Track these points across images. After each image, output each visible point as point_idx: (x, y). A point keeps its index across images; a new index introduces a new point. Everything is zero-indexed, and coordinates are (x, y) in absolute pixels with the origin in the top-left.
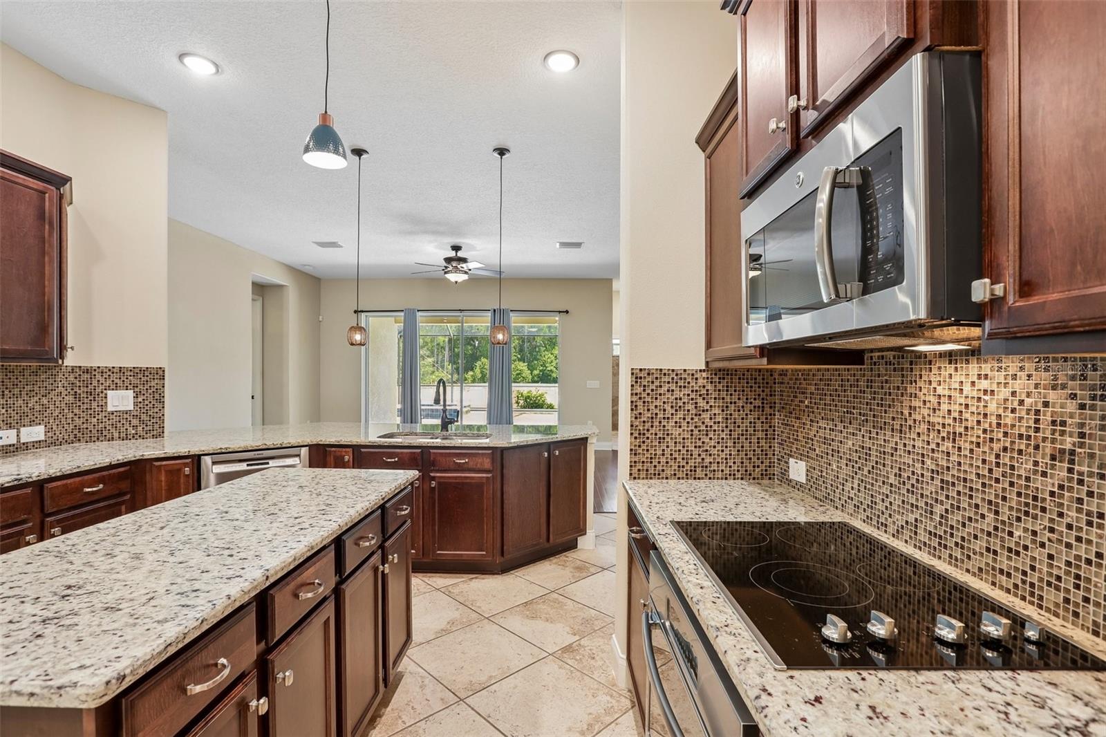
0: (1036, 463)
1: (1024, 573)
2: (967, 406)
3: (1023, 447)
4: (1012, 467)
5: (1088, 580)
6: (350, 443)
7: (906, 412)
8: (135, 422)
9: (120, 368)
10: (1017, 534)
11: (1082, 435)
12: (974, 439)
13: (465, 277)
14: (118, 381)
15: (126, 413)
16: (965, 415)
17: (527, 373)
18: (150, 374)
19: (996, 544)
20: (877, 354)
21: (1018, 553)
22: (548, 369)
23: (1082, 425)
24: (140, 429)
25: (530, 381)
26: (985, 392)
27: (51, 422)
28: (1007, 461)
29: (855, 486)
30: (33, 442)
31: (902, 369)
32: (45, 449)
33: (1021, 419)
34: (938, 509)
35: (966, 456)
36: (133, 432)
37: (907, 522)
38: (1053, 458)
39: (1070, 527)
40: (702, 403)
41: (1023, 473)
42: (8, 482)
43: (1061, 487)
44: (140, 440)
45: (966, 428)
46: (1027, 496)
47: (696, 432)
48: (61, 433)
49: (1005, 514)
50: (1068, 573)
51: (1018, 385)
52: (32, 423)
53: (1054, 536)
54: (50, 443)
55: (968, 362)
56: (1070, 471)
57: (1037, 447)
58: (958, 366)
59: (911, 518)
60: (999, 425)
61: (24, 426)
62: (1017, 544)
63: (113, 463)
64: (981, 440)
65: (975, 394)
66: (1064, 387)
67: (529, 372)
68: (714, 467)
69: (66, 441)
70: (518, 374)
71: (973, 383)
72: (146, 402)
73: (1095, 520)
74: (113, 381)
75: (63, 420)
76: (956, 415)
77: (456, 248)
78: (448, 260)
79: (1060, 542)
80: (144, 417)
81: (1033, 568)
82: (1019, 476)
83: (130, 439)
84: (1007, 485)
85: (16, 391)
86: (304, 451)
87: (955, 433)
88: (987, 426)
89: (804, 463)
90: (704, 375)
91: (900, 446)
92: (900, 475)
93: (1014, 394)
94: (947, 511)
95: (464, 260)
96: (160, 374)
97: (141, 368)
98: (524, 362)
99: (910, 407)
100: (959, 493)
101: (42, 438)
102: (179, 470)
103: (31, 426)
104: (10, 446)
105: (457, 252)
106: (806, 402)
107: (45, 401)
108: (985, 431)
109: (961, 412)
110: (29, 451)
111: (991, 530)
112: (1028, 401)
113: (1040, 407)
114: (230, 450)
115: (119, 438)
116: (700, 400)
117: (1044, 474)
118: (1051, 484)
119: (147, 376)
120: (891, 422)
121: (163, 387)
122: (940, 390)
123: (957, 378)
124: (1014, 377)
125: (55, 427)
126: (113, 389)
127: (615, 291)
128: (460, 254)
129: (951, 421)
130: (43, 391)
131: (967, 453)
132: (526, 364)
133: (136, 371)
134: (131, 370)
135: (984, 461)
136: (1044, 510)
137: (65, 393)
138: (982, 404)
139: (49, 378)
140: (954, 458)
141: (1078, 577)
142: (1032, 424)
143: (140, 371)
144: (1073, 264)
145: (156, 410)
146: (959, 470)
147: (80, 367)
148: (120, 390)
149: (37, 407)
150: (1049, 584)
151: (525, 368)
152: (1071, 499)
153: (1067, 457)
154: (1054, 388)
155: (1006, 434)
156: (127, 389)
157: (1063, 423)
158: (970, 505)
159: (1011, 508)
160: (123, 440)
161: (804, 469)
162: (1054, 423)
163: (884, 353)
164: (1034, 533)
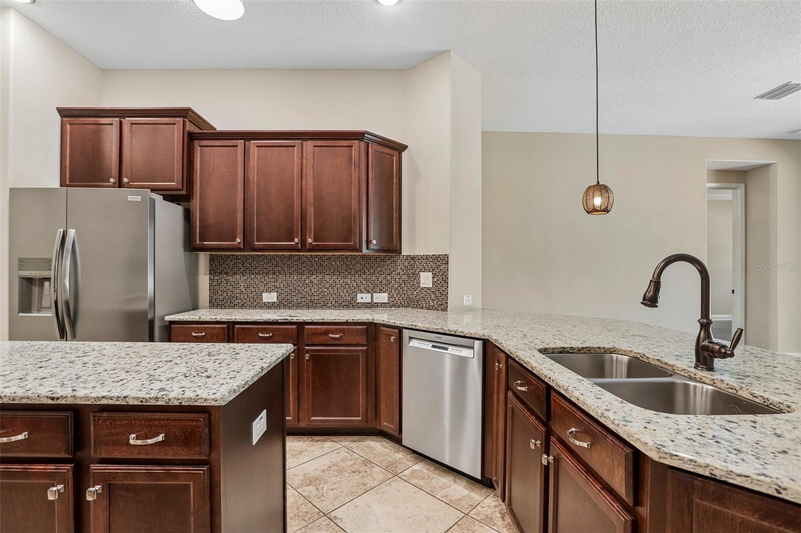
27: (392, 291)
30: (381, 303)
32: (388, 308)
42: (281, 320)
48: (399, 300)
52: (380, 291)
54: (390, 305)
61: (376, 292)
63: (349, 321)
69: (403, 305)
75: (401, 291)
85: (372, 271)
101: (386, 301)
103: (380, 293)
104: (368, 303)
107: (389, 278)
110: (379, 308)
114: (418, 328)
125: (395, 295)
130: (388, 271)
137: (402, 273)
139: (392, 263)
147: (410, 256)
149: (384, 281)
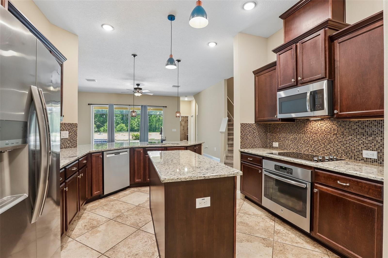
0: (331, 136)
1: (329, 152)
2: (318, 128)
3: (329, 134)
4: (327, 137)
5: (339, 151)
6: (142, 147)
7: (306, 130)
8: (69, 142)
9: (65, 123)
10: (328, 147)
11: (338, 131)
12: (320, 133)
13: (141, 94)
14: (64, 128)
15: (66, 139)
16: (318, 130)
17: (125, 128)
18: (73, 125)
19: (324, 149)
20: (298, 120)
21: (328, 150)
22: (133, 126)
23: (338, 130)
24: (70, 144)
25: (126, 130)
26: (322, 126)
28: (326, 136)
29: (293, 145)
31: (304, 123)
33: (328, 129)
34: (313, 146)
35: (318, 136)
36: (68, 145)
37: (306, 149)
38: (333, 135)
39: (336, 144)
40: (254, 131)
41: (329, 138)
43: (335, 139)
44: (70, 148)
45: (318, 132)
46: (329, 141)
47: (253, 138)
49: (326, 144)
50: (336, 151)
51: (327, 125)
53: (334, 146)
55: (318, 121)
56: (336, 136)
57: (331, 133)
58: (317, 122)
59: (307, 148)
60: (324, 131)
62: (328, 148)
64: (321, 133)
65: (320, 126)
66: (335, 124)
67: (126, 127)
68: (257, 145)
70: (121, 128)
71: (320, 125)
72: (72, 135)
73: (340, 142)
74: (62, 128)
76: (316, 130)
77: (138, 85)
78: (135, 89)
79: (335, 146)
80: (71, 140)
81: (331, 151)
82: (328, 138)
83: (67, 148)
84: (326, 140)
86: (128, 150)
87: (316, 133)
88: (322, 131)
89: (278, 143)
90: (255, 124)
91: (304, 136)
92: (304, 142)
93: (327, 126)
94: (315, 146)
95: (141, 89)
96: (76, 125)
97: (71, 123)
98: (124, 124)
99: (306, 129)
100: (317, 142)
102: (98, 156)
105: (138, 86)
106: (278, 130)
108: (322, 132)
109: (317, 129)
111: (323, 147)
112: (329, 127)
113: (331, 127)
115: (64, 148)
116: (254, 130)
117: (332, 137)
118: (333, 138)
119: (72, 126)
120: (302, 132)
121: (77, 130)
122: (313, 126)
123: (316, 124)
124: (327, 123)
126: (62, 131)
127: (181, 101)
128: (139, 87)
129: (315, 131)
131: (319, 136)
132: (125, 124)
133: (69, 124)
134: (68, 124)
135: (322, 137)
136: (332, 142)
138: (321, 128)
140: (316, 137)
141: (338, 151)
142: (330, 130)
143: (70, 124)
144: (347, 109)
145: (75, 138)
146: (317, 139)
148: (65, 131)
150: (333, 153)
151: (124, 126)
152: (336, 140)
153: (336, 134)
154: (333, 125)
155: (326, 132)
156: (66, 131)
157: (335, 130)
158: (319, 144)
159: (327, 143)
160: (65, 148)
161: (278, 144)
162: (333, 130)
163: (300, 120)
164: (331, 146)
